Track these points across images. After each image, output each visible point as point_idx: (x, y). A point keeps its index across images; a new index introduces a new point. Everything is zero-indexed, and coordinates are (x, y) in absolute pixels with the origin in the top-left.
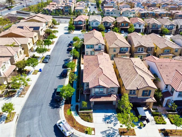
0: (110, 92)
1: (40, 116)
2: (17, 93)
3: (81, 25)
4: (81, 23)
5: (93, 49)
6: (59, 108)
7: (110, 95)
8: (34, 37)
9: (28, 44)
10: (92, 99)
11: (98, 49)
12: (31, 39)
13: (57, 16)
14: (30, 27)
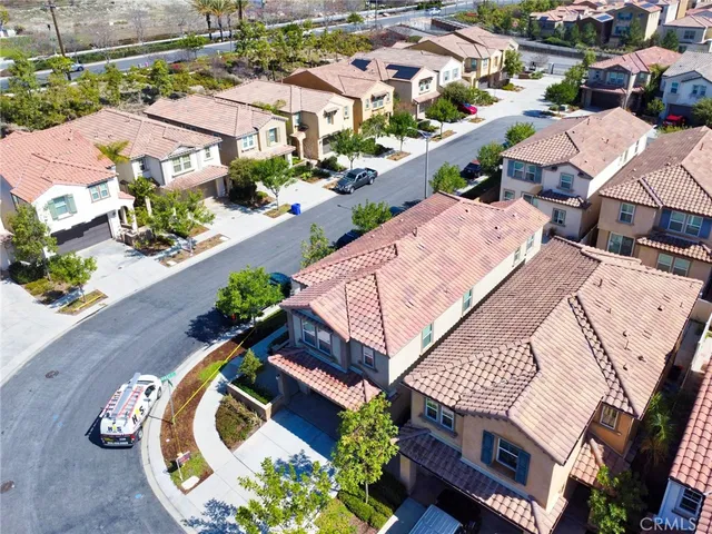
0: (360, 362)
1: (137, 338)
2: (169, 249)
3: (618, 91)
4: (620, 81)
5: (537, 185)
6: (204, 341)
7: (350, 379)
8: (365, 98)
9: (320, 115)
10: (278, 356)
11: (555, 190)
12: (352, 102)
13: (565, 46)
14: (390, 67)
